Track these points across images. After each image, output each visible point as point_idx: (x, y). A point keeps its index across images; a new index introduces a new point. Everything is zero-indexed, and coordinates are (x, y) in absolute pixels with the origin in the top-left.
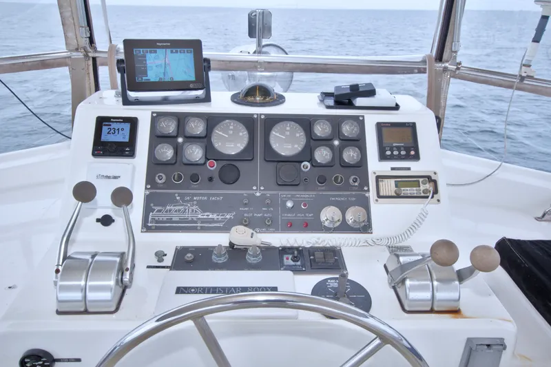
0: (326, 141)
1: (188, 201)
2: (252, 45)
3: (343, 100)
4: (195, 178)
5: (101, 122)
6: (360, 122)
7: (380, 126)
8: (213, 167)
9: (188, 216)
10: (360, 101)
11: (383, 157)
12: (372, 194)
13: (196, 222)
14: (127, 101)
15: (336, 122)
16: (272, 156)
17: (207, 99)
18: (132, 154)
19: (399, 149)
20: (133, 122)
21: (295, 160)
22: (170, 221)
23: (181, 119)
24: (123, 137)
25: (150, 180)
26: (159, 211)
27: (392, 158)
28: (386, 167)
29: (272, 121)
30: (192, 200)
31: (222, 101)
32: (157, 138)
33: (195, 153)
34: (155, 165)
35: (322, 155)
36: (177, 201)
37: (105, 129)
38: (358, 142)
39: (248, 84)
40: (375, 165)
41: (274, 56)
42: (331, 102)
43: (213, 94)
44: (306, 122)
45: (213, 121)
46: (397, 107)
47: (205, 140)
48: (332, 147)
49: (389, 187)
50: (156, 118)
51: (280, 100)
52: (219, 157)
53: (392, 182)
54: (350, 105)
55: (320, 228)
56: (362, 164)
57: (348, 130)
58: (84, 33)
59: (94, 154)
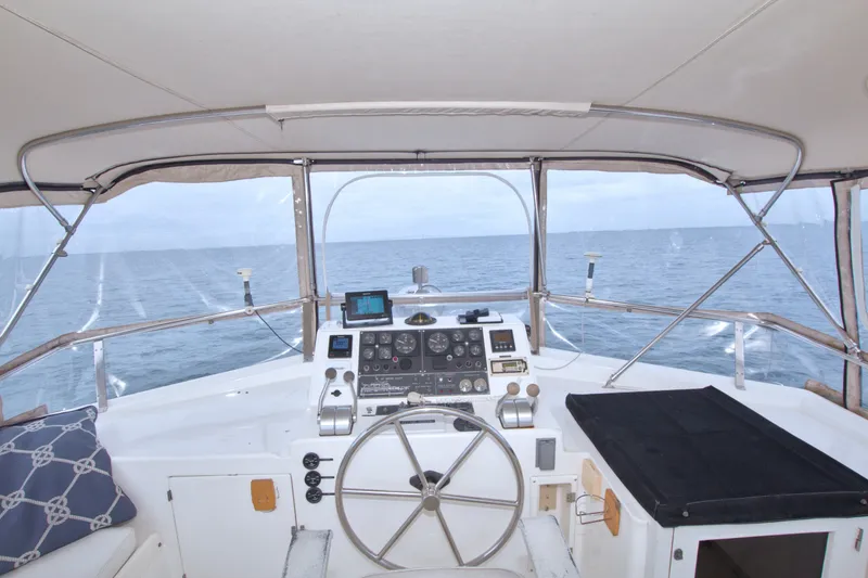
0: (461, 343)
1: (383, 381)
2: (415, 288)
3: (471, 318)
4: (386, 367)
5: (333, 339)
6: (480, 331)
7: (492, 333)
8: (396, 361)
9: (384, 389)
10: (480, 319)
11: (494, 350)
12: (489, 372)
13: (388, 392)
14: (345, 326)
15: (466, 332)
16: (428, 352)
17: (391, 322)
18: (350, 356)
19: (503, 345)
20: (350, 338)
21: (444, 354)
22: (373, 392)
23: (377, 334)
24: (345, 346)
25: (361, 370)
26: (367, 387)
27: (499, 350)
28: (497, 356)
29: (429, 333)
30: (385, 380)
31: (399, 324)
32: (363, 346)
33: (386, 354)
34: (363, 361)
35: (459, 351)
36: (377, 381)
37: (335, 343)
38: (480, 342)
39: (414, 313)
40: (490, 355)
41: (432, 294)
42: (464, 320)
43: (394, 319)
44: (448, 333)
45: (395, 334)
46: (502, 322)
47: (392, 346)
48: (464, 346)
49: (498, 367)
50: (363, 335)
51: (434, 321)
52: (400, 355)
53: (500, 364)
54: (475, 321)
55: (458, 392)
56: (482, 354)
57: (473, 336)
58: (313, 287)
59: (329, 357)
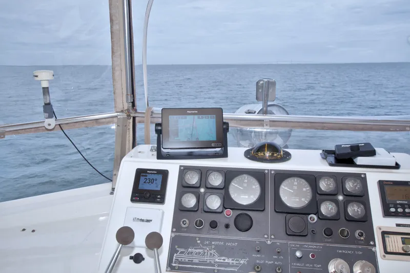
0: (330, 196)
1: (207, 245)
3: (344, 157)
4: (214, 225)
5: (140, 173)
6: (363, 180)
7: (382, 184)
8: (231, 214)
9: (207, 259)
10: (360, 160)
11: (387, 213)
12: (379, 249)
13: (213, 265)
14: (160, 156)
15: (340, 179)
16: (281, 208)
17: (224, 155)
18: (162, 201)
19: (403, 206)
20: (164, 174)
21: (302, 212)
22: (191, 263)
23: (204, 173)
24: (156, 187)
25: (176, 225)
26: (182, 253)
27: (396, 215)
28: (391, 223)
29: (282, 176)
30: (210, 244)
31: (236, 158)
32: (184, 187)
33: (214, 202)
34: (180, 209)
35: (327, 208)
36: (198, 245)
37: (142, 179)
38: (362, 197)
39: (257, 143)
40: (380, 221)
41: (278, 116)
42: (332, 159)
43: (230, 149)
44: (312, 178)
45: (230, 175)
46: (397, 166)
47: (224, 191)
48: (336, 202)
49: (395, 243)
50: (183, 171)
51: (286, 157)
52: (235, 206)
53: (399, 237)
54: (349, 162)
56: (366, 220)
57: (350, 186)
58: (130, 100)
59: (132, 200)
